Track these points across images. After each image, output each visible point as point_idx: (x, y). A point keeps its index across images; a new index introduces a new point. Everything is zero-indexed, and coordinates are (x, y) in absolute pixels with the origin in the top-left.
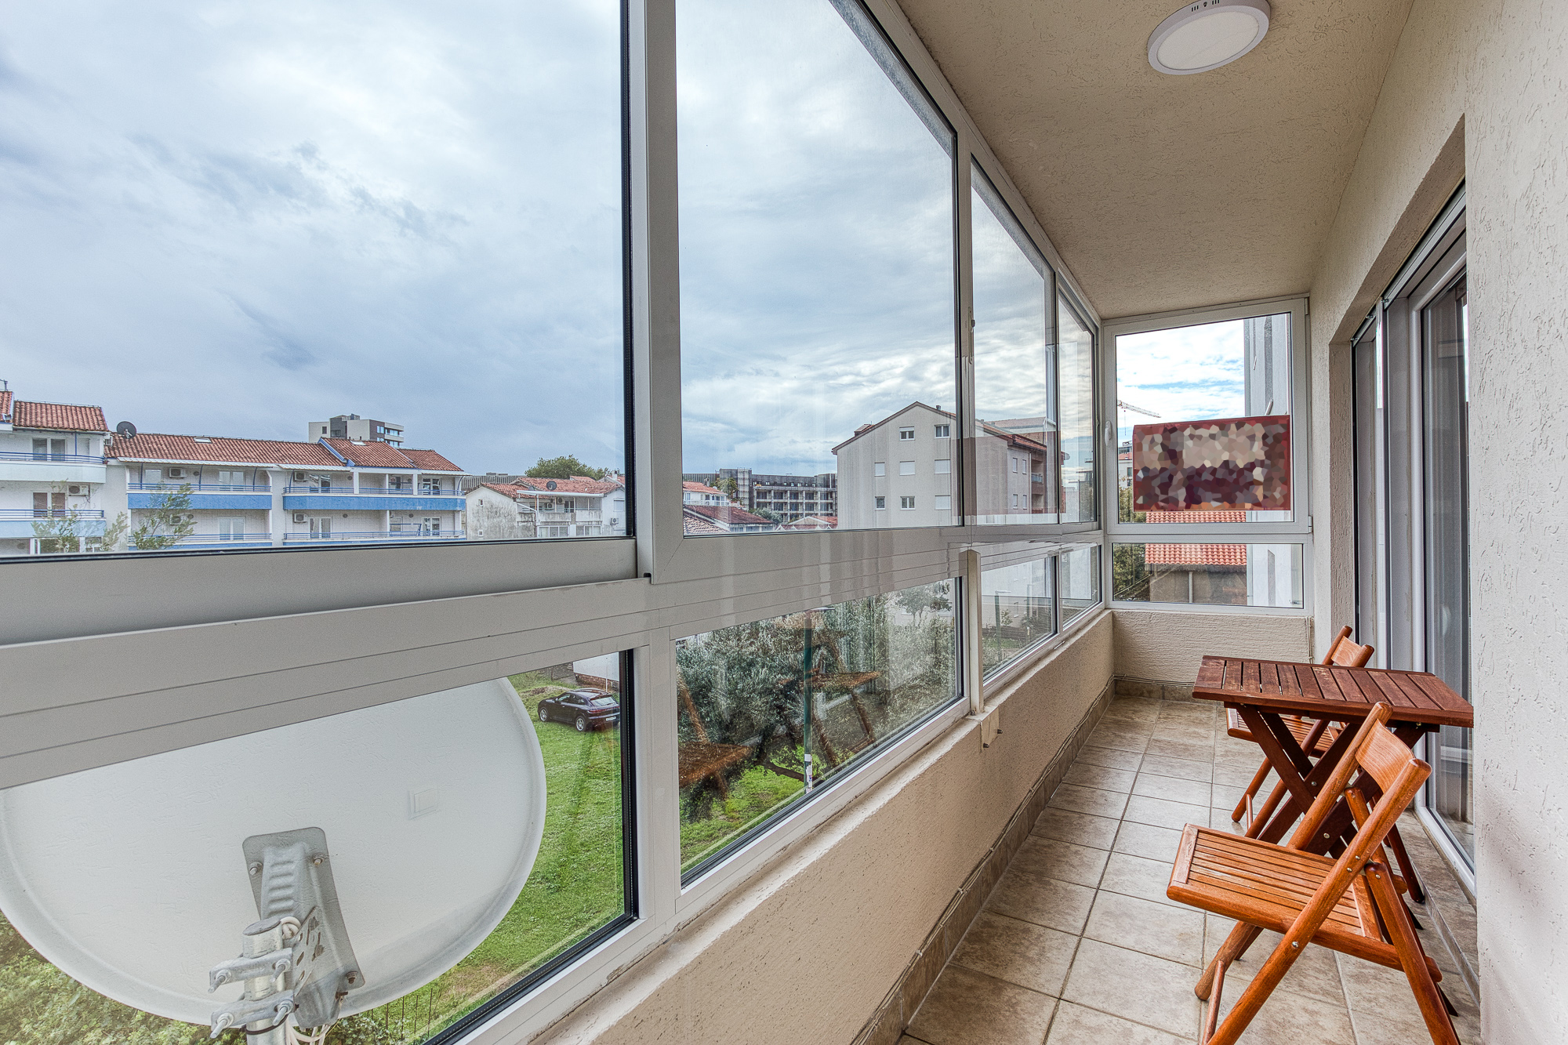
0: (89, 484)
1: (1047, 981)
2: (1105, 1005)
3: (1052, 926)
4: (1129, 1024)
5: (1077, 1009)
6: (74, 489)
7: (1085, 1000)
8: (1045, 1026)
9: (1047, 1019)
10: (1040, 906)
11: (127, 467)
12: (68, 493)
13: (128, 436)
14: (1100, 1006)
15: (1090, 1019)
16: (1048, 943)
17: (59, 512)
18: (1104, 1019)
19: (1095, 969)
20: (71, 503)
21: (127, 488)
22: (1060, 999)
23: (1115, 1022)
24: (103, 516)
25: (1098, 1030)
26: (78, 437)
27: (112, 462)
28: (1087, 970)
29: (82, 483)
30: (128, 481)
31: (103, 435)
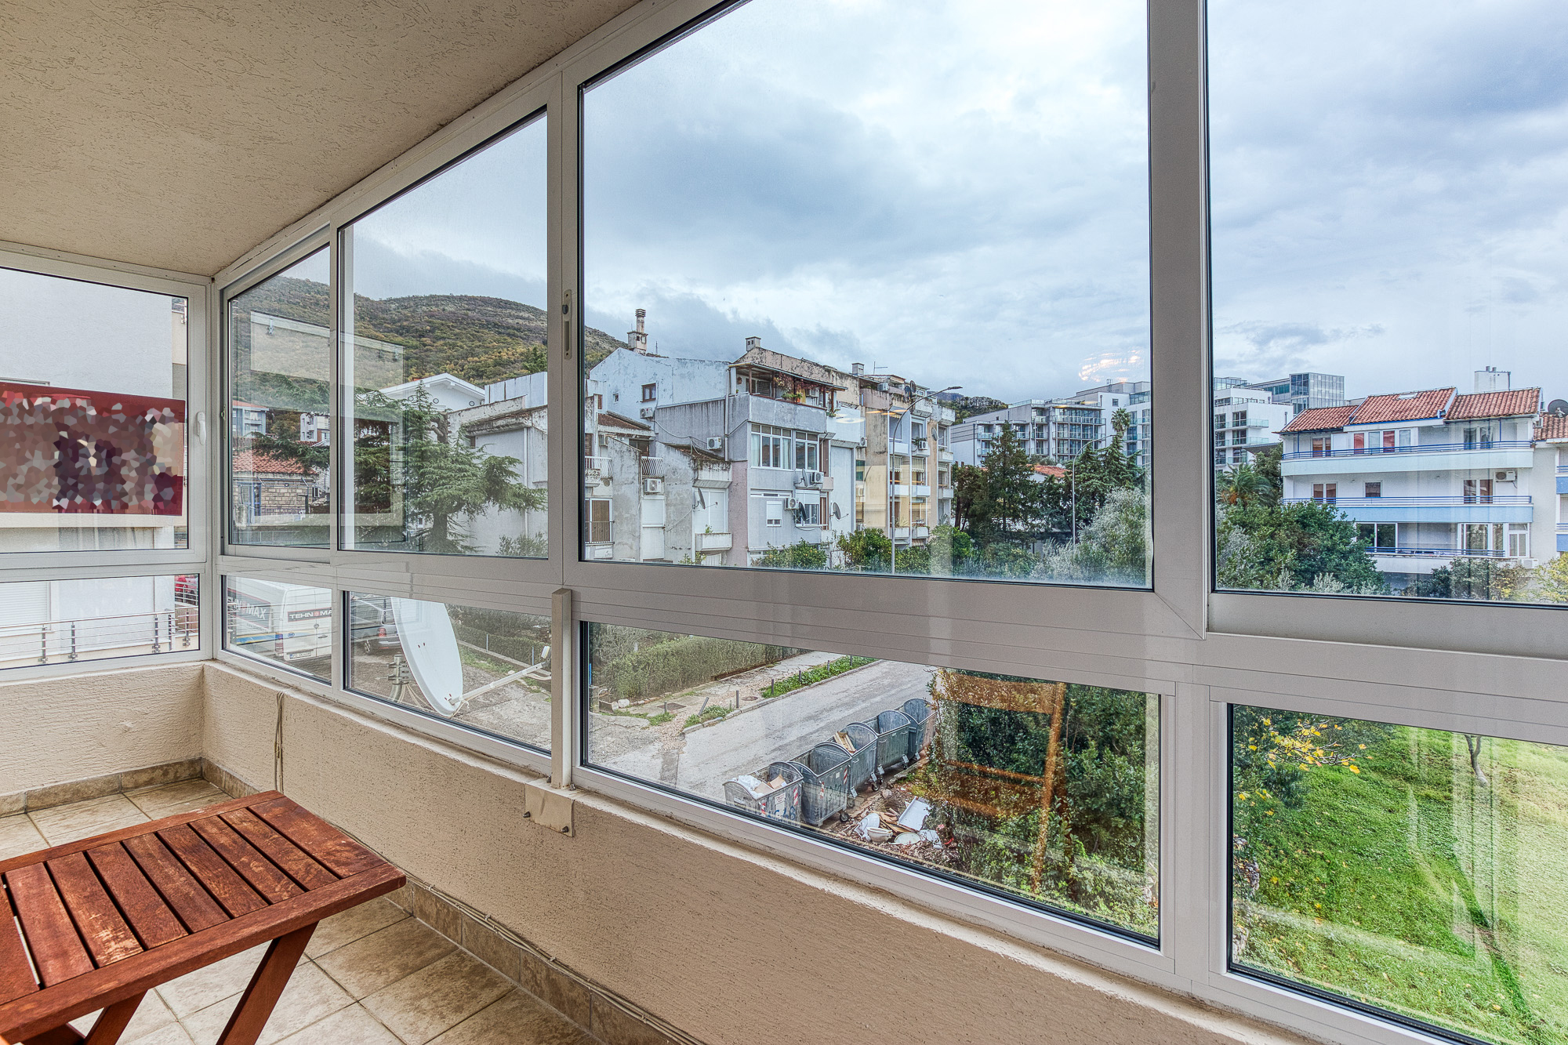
0: (1515, 470)
1: (382, 1000)
2: (319, 1027)
3: (450, 1033)
4: (286, 1033)
5: (334, 1007)
6: (1501, 475)
7: (338, 1016)
8: (342, 983)
9: (347, 987)
10: (491, 1035)
11: (1558, 448)
12: (1495, 480)
13: (1560, 415)
14: (322, 1023)
15: (319, 1010)
16: (428, 1019)
17: (1488, 496)
18: (309, 1019)
19: (362, 1040)
20: (1498, 489)
21: (1556, 471)
22: (358, 1002)
23: (297, 1026)
24: (1530, 502)
25: (304, 1011)
26: (1503, 422)
27: (1540, 445)
28: (367, 1034)
29: (1508, 469)
30: (1557, 464)
31: (1532, 417)
